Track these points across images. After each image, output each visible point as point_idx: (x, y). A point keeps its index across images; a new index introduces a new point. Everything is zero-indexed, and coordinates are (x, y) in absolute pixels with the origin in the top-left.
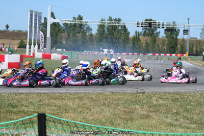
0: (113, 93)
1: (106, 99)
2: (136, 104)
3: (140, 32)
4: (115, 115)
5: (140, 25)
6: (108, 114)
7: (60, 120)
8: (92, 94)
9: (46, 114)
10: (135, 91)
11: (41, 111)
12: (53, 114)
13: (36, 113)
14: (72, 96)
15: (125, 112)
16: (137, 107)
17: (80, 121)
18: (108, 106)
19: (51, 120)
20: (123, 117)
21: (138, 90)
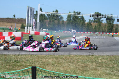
0: (75, 55)
1: (71, 59)
3: (91, 20)
4: (77, 68)
5: (92, 16)
6: (72, 67)
7: (44, 70)
8: (63, 55)
9: (37, 67)
10: (88, 54)
11: (33, 65)
12: (40, 67)
13: (31, 66)
14: (51, 57)
15: (82, 66)
16: (90, 63)
17: (56, 71)
18: (73, 63)
19: (39, 70)
20: (81, 69)
21: (90, 53)
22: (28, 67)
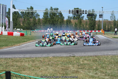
0: (54, 57)
1: (50, 61)
2: (69, 64)
3: (71, 17)
4: (56, 71)
5: (71, 12)
6: (51, 71)
7: (20, 75)
8: (40, 58)
9: (11, 72)
10: (68, 55)
11: (8, 70)
12: (15, 72)
13: (4, 71)
14: (27, 60)
15: (63, 69)
16: (70, 66)
18: (51, 65)
19: (14, 75)
20: (61, 72)
21: (71, 54)
22: (1, 72)
